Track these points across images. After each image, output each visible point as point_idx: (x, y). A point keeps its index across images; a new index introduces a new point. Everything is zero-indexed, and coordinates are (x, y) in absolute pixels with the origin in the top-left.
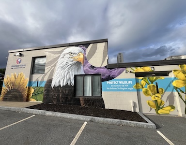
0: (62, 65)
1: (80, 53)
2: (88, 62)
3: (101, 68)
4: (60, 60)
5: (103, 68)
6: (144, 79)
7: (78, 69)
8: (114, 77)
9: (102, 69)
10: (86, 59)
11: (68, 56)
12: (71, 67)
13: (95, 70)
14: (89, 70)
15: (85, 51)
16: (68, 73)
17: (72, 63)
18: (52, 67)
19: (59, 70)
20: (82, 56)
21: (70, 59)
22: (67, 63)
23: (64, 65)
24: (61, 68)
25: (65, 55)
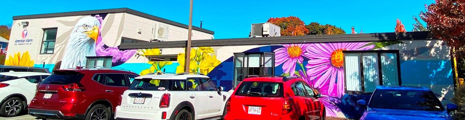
0: (73, 43)
1: (95, 27)
2: (101, 40)
3: (113, 48)
4: (73, 35)
5: (116, 49)
6: (154, 64)
7: (90, 49)
8: (124, 61)
9: (114, 50)
10: (100, 35)
11: (82, 29)
12: (83, 45)
13: (107, 51)
14: (102, 50)
15: (101, 23)
16: (80, 53)
17: (85, 39)
18: (62, 44)
19: (70, 49)
20: (96, 31)
21: (83, 34)
22: (79, 40)
23: (76, 42)
24: (72, 47)
25: (78, 28)
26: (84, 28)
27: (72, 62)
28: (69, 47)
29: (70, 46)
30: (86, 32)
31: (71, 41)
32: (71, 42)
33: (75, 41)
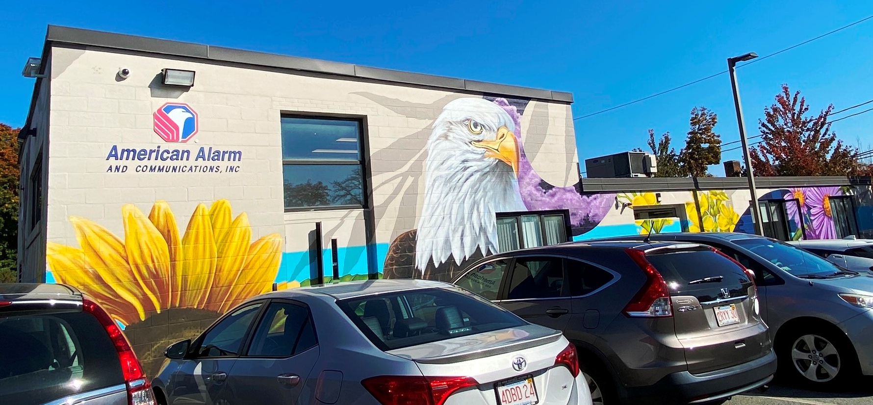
0: (445, 171)
3: (565, 190)
4: (435, 148)
5: (571, 191)
10: (524, 156)
15: (516, 122)
17: (483, 165)
21: (472, 147)
22: (463, 165)
23: (452, 171)
24: (445, 185)
25: (451, 129)
26: (470, 130)
27: (455, 231)
28: (433, 185)
29: (435, 181)
30: (479, 141)
31: (433, 168)
32: (437, 168)
33: (450, 168)
